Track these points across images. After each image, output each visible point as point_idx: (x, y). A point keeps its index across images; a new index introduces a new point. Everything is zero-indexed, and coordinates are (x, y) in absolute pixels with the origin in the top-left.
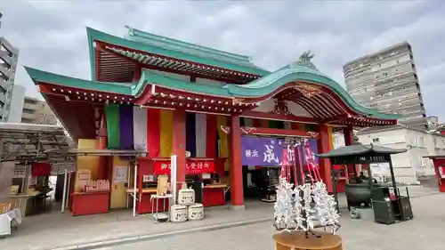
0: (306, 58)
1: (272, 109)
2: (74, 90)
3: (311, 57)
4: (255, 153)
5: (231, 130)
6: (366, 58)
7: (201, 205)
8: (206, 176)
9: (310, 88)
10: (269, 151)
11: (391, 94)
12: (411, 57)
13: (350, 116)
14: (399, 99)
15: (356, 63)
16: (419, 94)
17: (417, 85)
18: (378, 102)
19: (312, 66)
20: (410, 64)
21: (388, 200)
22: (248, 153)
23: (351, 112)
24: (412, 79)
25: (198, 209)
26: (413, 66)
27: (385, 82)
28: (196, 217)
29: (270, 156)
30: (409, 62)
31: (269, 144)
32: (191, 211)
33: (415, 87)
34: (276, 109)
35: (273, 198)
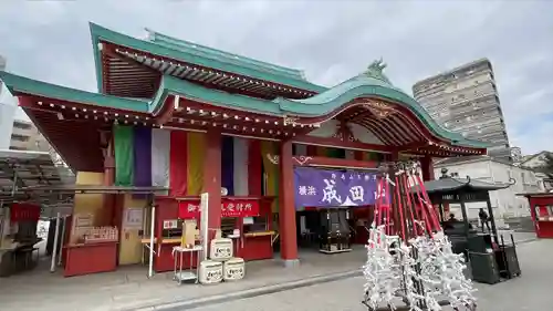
0: (377, 67)
1: (334, 133)
3: (384, 67)
4: (312, 190)
5: (281, 160)
7: (241, 260)
8: (248, 221)
9: (385, 107)
10: (330, 187)
12: (492, 76)
13: (431, 143)
14: (478, 125)
16: (501, 121)
17: (499, 109)
19: (384, 79)
20: (491, 85)
21: (490, 251)
22: (303, 190)
23: (433, 138)
24: (493, 102)
25: (237, 265)
26: (494, 86)
27: (462, 106)
28: (234, 276)
29: (330, 195)
30: (489, 82)
31: (329, 178)
32: (228, 268)
33: (497, 112)
34: (338, 133)
35: (334, 248)
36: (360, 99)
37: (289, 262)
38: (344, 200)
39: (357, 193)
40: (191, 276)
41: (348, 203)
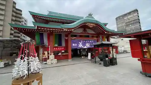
0: (90, 15)
1: (82, 32)
2: (26, 29)
3: (92, 15)
4: (76, 45)
5: (68, 38)
6: (123, 15)
7: (56, 59)
8: (63, 51)
9: (92, 24)
10: (81, 44)
11: (130, 25)
12: (138, 14)
13: (106, 33)
14: (133, 27)
15: (119, 17)
16: (140, 25)
17: (139, 22)
18: (127, 28)
19: (92, 18)
20: (137, 16)
21: (107, 59)
22: (74, 45)
23: (106, 31)
24: (138, 21)
25: (55, 61)
26: (138, 16)
27: (129, 22)
28: (54, 63)
29: (81, 45)
30: (137, 15)
31: (81, 42)
32: (53, 61)
33: (139, 23)
34: (83, 31)
35: (83, 57)
36: (85, 23)
37: (69, 60)
38: (84, 47)
39: (88, 45)
40: (45, 62)
41: (85, 47)
